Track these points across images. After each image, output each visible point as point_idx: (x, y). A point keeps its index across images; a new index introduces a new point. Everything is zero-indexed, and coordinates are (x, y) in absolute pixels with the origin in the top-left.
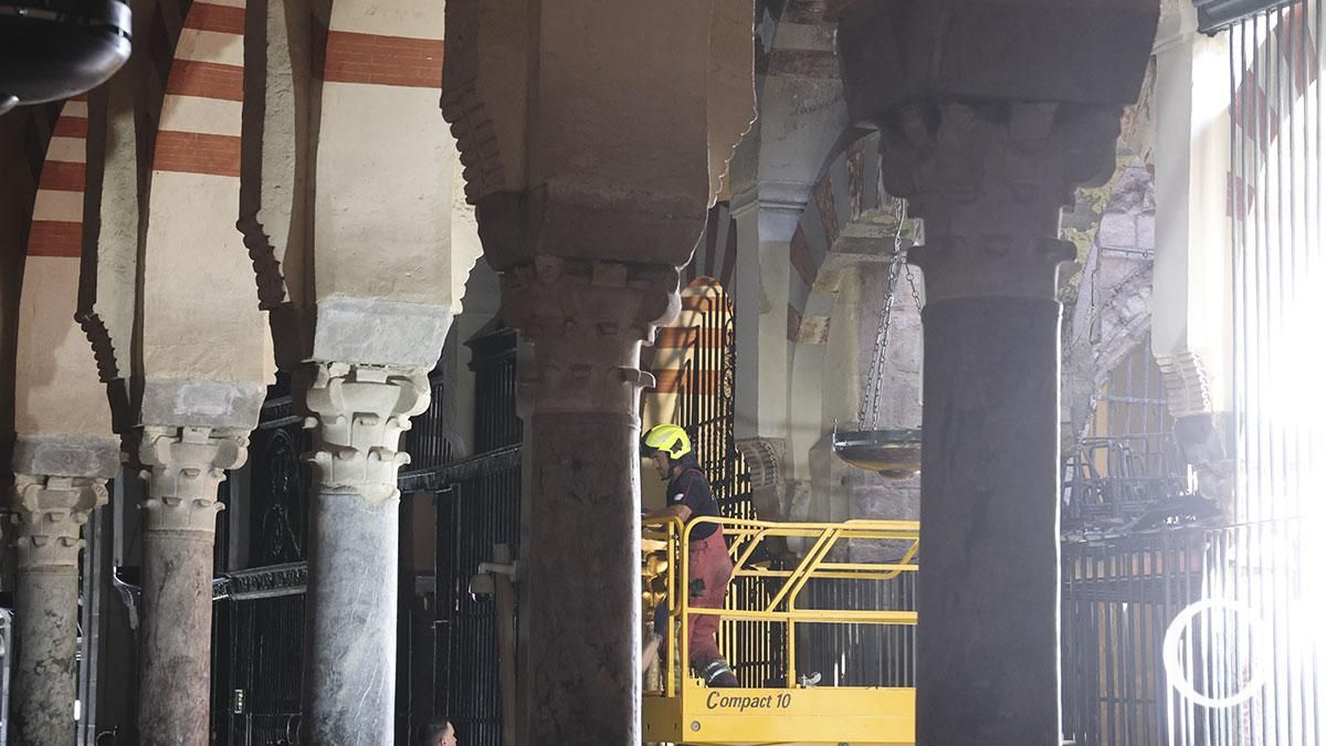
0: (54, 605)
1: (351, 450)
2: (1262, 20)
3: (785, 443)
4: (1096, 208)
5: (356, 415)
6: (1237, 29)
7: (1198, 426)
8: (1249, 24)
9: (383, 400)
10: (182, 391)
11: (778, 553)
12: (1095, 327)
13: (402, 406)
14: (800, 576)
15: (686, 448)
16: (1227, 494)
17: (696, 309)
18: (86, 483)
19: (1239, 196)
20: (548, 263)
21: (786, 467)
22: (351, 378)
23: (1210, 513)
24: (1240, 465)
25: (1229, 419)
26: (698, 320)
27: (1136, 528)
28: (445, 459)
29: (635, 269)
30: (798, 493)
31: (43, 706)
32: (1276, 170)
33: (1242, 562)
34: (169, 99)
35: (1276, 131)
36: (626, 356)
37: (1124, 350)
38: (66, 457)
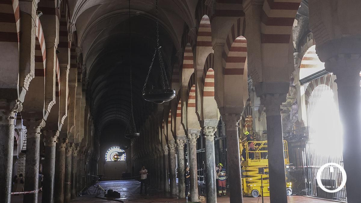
0: (181, 153)
1: (209, 136)
2: (307, 83)
3: (259, 132)
4: (292, 105)
5: (209, 132)
6: (305, 84)
7: (304, 128)
8: (306, 84)
9: (212, 130)
10: (192, 130)
11: (259, 145)
12: (292, 118)
13: (213, 131)
14: (260, 147)
15: (248, 133)
16: (308, 135)
17: (249, 118)
18: (184, 140)
19: (307, 103)
20: (227, 114)
21: (259, 135)
22: (208, 128)
23: (307, 138)
24: (309, 132)
25: (307, 127)
26: (249, 119)
27: (299, 140)
28: (223, 136)
29: (236, 114)
30: (261, 138)
31: (181, 164)
32: (311, 99)
33: (310, 143)
34: (189, 100)
35: (310, 95)
36: (236, 124)
37: (296, 120)
38: (181, 138)
